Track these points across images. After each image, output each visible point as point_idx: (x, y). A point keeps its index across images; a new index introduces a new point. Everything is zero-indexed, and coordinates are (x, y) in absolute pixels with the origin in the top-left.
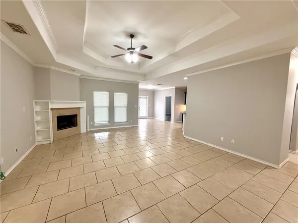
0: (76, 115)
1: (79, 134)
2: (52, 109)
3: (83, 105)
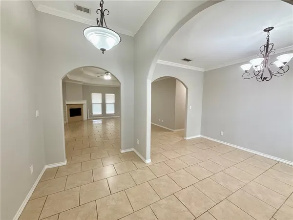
0: (81, 109)
1: (82, 120)
2: (67, 105)
3: (85, 102)
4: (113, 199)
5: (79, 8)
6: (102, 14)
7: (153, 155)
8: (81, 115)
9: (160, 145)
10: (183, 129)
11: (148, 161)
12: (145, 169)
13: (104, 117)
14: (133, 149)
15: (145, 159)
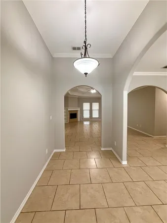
0: (76, 114)
1: (77, 122)
2: (69, 111)
3: (79, 109)
4: (92, 188)
5: (74, 49)
6: (86, 48)
7: (129, 157)
8: (76, 117)
9: (137, 149)
10: (165, 136)
11: (125, 163)
12: (121, 170)
13: (91, 119)
14: (111, 149)
15: (122, 160)
